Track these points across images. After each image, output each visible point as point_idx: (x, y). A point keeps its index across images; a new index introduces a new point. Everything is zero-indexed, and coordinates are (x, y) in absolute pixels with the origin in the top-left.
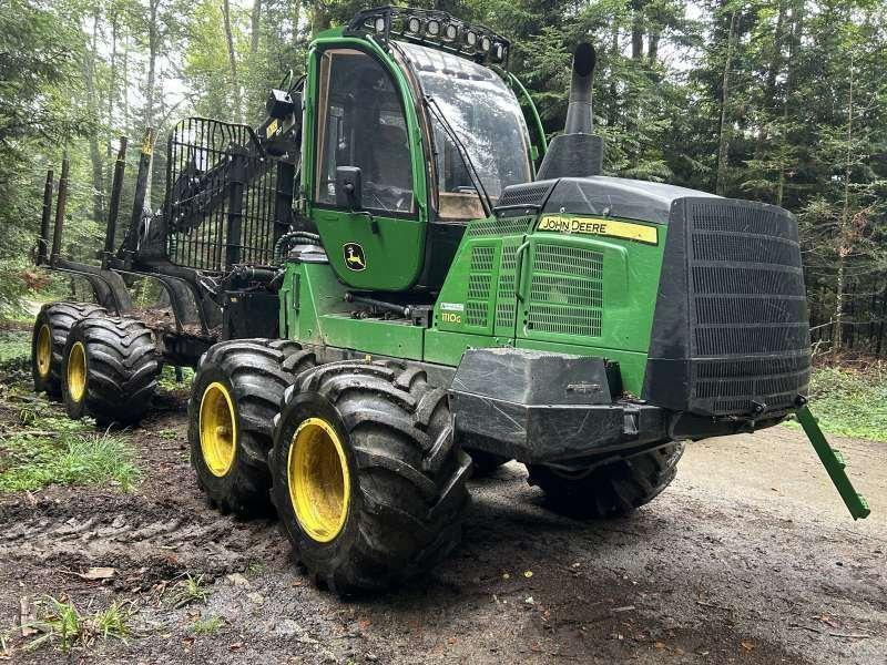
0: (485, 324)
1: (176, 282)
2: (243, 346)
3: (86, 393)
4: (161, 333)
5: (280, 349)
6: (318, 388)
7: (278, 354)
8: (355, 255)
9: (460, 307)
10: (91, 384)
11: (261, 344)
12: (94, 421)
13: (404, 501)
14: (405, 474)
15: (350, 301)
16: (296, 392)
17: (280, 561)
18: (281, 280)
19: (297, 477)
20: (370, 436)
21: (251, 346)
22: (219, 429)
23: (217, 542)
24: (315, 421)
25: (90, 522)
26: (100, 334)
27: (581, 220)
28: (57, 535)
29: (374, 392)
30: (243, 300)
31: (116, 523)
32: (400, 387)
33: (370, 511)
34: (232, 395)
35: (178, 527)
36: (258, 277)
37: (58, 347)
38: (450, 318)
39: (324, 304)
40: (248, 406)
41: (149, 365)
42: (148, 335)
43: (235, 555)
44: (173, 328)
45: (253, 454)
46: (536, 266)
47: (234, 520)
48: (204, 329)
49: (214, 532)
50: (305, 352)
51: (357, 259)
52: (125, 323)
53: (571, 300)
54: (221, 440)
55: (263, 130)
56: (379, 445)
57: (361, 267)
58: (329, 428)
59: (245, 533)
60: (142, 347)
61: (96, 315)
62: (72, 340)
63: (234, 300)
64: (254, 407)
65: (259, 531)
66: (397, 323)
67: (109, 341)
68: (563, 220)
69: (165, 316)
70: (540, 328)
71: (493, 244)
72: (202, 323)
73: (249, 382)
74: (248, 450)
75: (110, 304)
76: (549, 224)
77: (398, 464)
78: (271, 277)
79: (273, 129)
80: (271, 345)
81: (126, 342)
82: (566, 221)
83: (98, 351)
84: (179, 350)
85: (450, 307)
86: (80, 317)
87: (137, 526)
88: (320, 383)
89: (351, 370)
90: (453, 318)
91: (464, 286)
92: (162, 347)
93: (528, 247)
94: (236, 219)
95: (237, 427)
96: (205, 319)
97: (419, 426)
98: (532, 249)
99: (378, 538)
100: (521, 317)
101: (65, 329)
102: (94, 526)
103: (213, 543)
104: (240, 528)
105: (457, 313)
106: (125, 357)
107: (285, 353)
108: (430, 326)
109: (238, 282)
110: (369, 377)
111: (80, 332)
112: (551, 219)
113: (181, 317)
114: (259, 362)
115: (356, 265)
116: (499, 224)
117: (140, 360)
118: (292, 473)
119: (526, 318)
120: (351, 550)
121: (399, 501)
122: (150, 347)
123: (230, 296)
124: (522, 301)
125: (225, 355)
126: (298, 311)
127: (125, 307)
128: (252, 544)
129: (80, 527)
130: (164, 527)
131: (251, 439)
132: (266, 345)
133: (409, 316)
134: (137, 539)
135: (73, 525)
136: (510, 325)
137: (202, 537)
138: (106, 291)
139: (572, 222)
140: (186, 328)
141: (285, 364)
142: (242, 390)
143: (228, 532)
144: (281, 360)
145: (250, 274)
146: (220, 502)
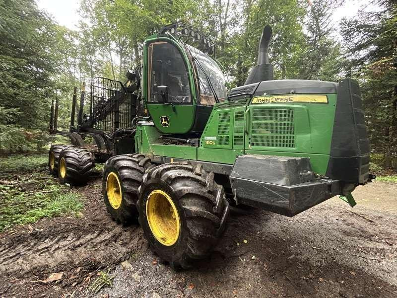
0: (228, 144)
1: (98, 136)
2: (122, 157)
3: (66, 175)
4: (94, 153)
5: (137, 158)
6: (160, 177)
7: (137, 160)
8: (165, 121)
9: (215, 138)
10: (68, 172)
11: (130, 156)
12: (69, 185)
13: (207, 229)
14: (208, 217)
15: (162, 138)
16: (149, 178)
17: (145, 247)
18: (134, 133)
19: (150, 214)
20: (190, 200)
21: (126, 157)
22: (115, 189)
23: (115, 241)
24: (159, 191)
25: (56, 239)
26: (71, 154)
27: (276, 97)
28: (38, 251)
29: (188, 178)
30: (121, 140)
31: (69, 238)
32: (197, 174)
33: (194, 238)
34: (119, 178)
35: (98, 235)
36: (126, 132)
37: (56, 159)
38: (210, 143)
39: (152, 141)
40: (126, 182)
41: (89, 164)
42: (89, 154)
43: (124, 250)
44: (98, 151)
45: (129, 202)
46: (254, 118)
47: (123, 228)
48: (108, 151)
49: (114, 236)
50: (147, 158)
51: (166, 122)
52: (80, 150)
53: (272, 132)
54: (116, 194)
55: (125, 85)
56: (195, 205)
57: (168, 125)
58: (166, 195)
59: (128, 233)
60: (86, 158)
61: (71, 148)
62: (61, 157)
63: (118, 141)
64: (128, 183)
65: (133, 231)
66: (183, 146)
67: (73, 157)
68: (266, 98)
69: (95, 147)
70: (257, 145)
71: (230, 111)
72: (107, 149)
73: (126, 172)
74: (127, 200)
75: (76, 144)
76: (258, 100)
77: (205, 213)
78: (131, 132)
79: (129, 84)
80: (134, 156)
81: (80, 156)
82: (268, 98)
83: (70, 161)
84: (100, 158)
85: (209, 138)
86: (64, 149)
87: (79, 238)
88: (161, 175)
89: (174, 168)
90: (211, 143)
91: (216, 130)
92: (94, 157)
93: (249, 111)
94: (117, 113)
95: (122, 191)
96: (108, 148)
97: (209, 192)
98: (251, 111)
99: (197, 249)
100: (247, 141)
101: (58, 153)
102: (59, 240)
103: (114, 243)
104: (126, 231)
105: (213, 141)
106: (80, 162)
107: (139, 159)
108: (199, 146)
109: (119, 134)
110: (183, 170)
111: (64, 154)
112: (258, 98)
113: (100, 147)
114: (129, 164)
115: (165, 125)
116: (230, 103)
117: (86, 162)
118: (148, 213)
119: (250, 141)
120: (183, 254)
121: (205, 229)
122: (89, 158)
123: (116, 139)
124: (248, 134)
125: (115, 162)
126: (142, 143)
127: (81, 145)
128: (131, 239)
129: (51, 243)
130: (92, 237)
131: (128, 196)
132: (132, 157)
133: (189, 143)
134: (78, 246)
135: (48, 243)
136: (241, 144)
137: (109, 239)
138: (75, 140)
139: (270, 99)
140: (102, 151)
141: (140, 164)
142: (123, 176)
143: (121, 234)
144: (138, 162)
145: (123, 131)
146: (116, 219)
